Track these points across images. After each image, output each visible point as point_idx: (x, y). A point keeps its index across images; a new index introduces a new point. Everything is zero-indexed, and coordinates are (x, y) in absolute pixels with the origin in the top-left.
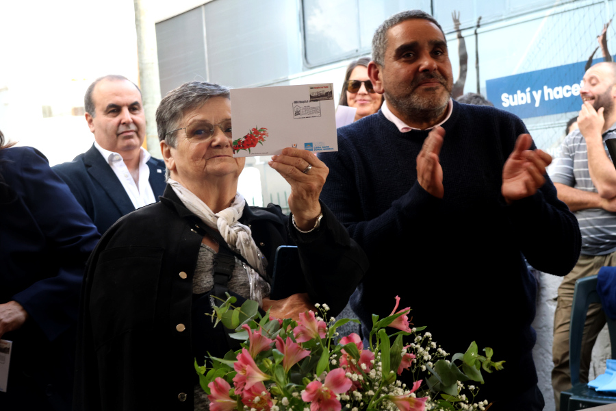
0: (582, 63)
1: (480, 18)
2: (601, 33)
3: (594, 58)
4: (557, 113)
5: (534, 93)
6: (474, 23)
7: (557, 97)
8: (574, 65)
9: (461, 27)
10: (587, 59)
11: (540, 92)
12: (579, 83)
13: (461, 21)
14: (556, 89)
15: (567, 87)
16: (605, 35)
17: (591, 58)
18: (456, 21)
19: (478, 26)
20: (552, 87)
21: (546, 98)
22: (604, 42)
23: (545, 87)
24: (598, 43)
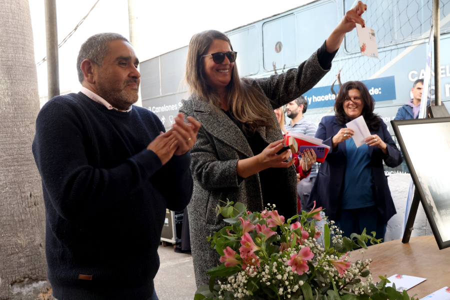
0: (329, 86)
1: (285, 65)
2: (338, 74)
3: (335, 84)
4: (318, 107)
5: (308, 98)
6: (283, 67)
7: (319, 100)
8: (326, 87)
9: (276, 69)
10: (332, 85)
11: (311, 98)
12: (328, 95)
13: (276, 66)
14: (318, 97)
15: (323, 96)
16: (339, 75)
17: (333, 84)
18: (274, 66)
19: (284, 68)
20: (316, 96)
21: (314, 101)
22: (339, 78)
23: (313, 96)
24: (336, 78)
